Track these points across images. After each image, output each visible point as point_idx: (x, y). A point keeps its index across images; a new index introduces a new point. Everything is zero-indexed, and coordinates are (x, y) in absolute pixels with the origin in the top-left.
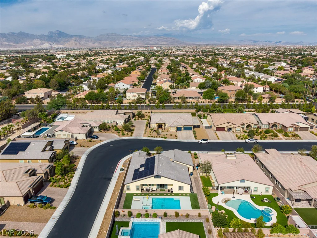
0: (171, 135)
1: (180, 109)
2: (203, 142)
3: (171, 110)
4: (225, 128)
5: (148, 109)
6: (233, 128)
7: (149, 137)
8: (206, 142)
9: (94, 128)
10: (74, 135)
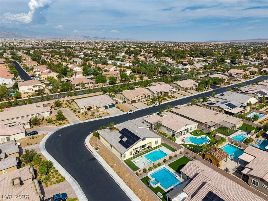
0: (104, 114)
1: (90, 93)
2: (131, 112)
3: (83, 95)
4: (136, 100)
5: (61, 98)
6: (141, 100)
7: (86, 120)
8: (133, 112)
9: (25, 125)
10: (10, 136)
